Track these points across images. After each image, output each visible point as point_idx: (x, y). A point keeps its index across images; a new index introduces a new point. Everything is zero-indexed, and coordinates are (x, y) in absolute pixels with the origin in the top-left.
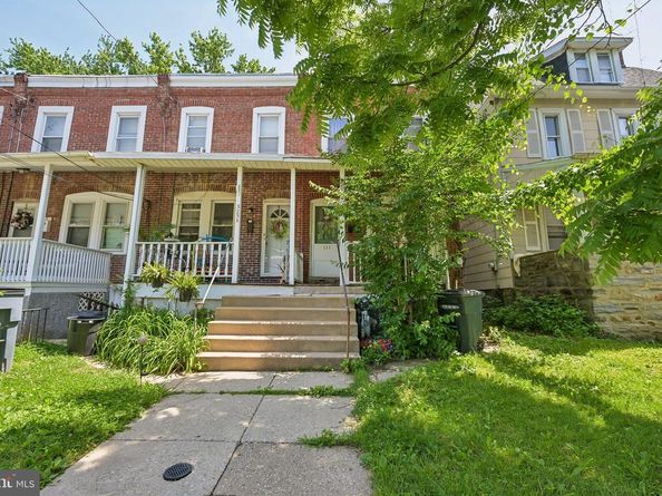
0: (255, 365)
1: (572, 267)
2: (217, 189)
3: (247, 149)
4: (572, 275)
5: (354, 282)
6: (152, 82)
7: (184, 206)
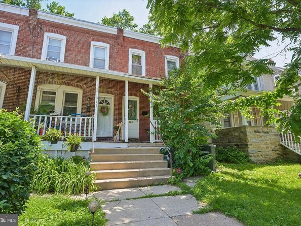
0: (126, 185)
1: (239, 135)
2: (68, 84)
3: (87, 64)
4: (240, 138)
5: (157, 141)
6: (25, 13)
7: (44, 92)
